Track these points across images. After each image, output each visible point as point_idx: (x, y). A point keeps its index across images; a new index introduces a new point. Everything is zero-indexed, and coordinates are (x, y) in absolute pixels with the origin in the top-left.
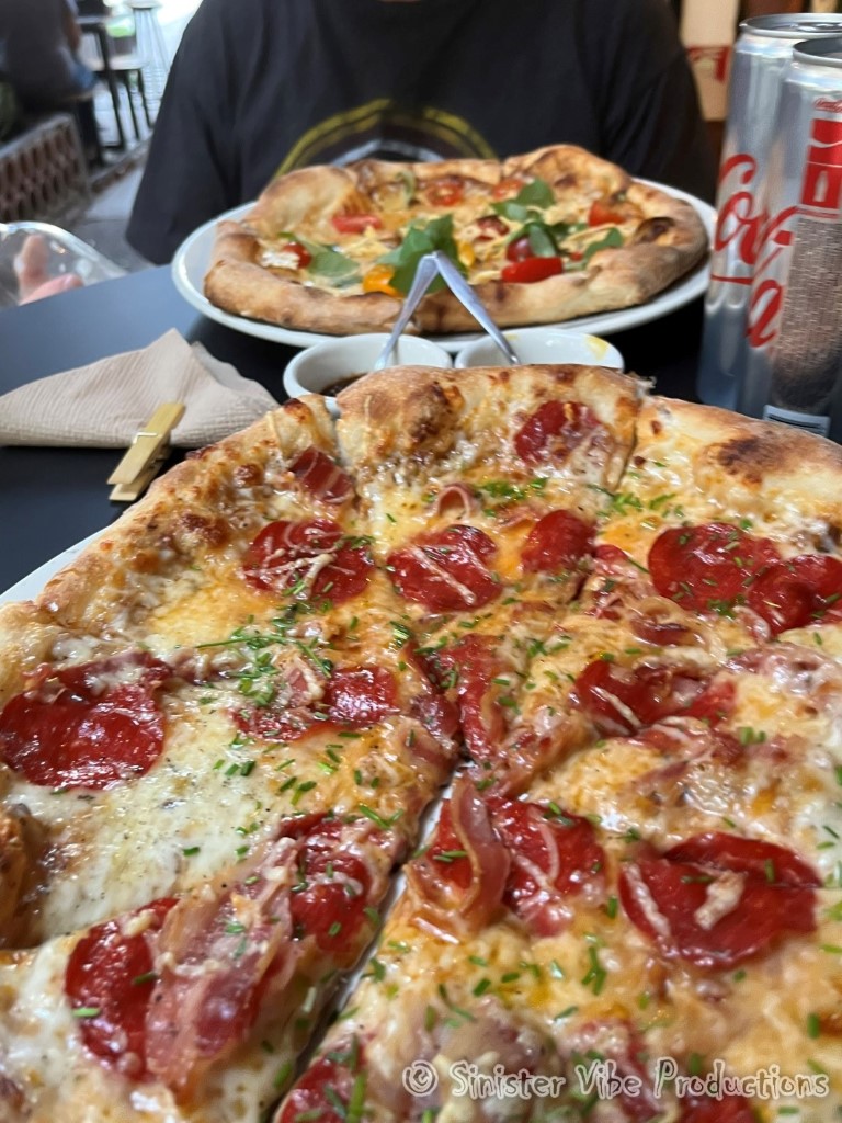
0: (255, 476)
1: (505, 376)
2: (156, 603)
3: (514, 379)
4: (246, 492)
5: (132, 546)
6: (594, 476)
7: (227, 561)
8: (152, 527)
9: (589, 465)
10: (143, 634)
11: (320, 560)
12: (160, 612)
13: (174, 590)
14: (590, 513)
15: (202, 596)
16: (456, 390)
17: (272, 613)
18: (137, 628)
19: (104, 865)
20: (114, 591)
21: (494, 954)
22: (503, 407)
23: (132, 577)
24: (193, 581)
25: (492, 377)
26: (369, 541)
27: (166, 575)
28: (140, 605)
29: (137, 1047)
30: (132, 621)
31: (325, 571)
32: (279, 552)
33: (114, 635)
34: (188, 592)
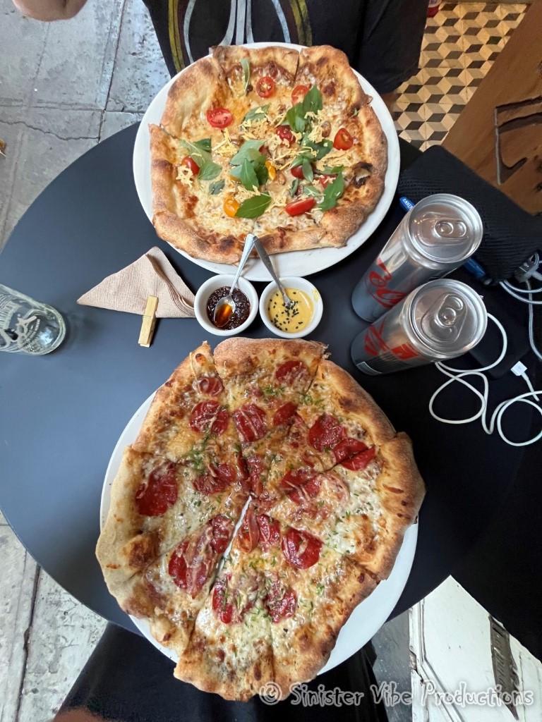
0: (189, 388)
1: (274, 352)
2: (167, 440)
3: (278, 352)
4: (187, 394)
5: (156, 428)
6: (300, 390)
7: (185, 422)
8: (160, 418)
9: (299, 385)
10: (165, 453)
11: (213, 420)
12: (169, 443)
13: (171, 434)
14: (297, 402)
15: (179, 435)
16: (256, 358)
17: (200, 441)
18: (163, 451)
19: (170, 535)
20: (154, 443)
21: (254, 557)
22: (272, 361)
23: (158, 435)
24: (176, 430)
25: (269, 352)
26: (227, 407)
27: (168, 430)
28: (162, 442)
29: (185, 583)
30: (162, 449)
31: (215, 423)
32: (200, 417)
33: (158, 455)
34: (175, 435)
